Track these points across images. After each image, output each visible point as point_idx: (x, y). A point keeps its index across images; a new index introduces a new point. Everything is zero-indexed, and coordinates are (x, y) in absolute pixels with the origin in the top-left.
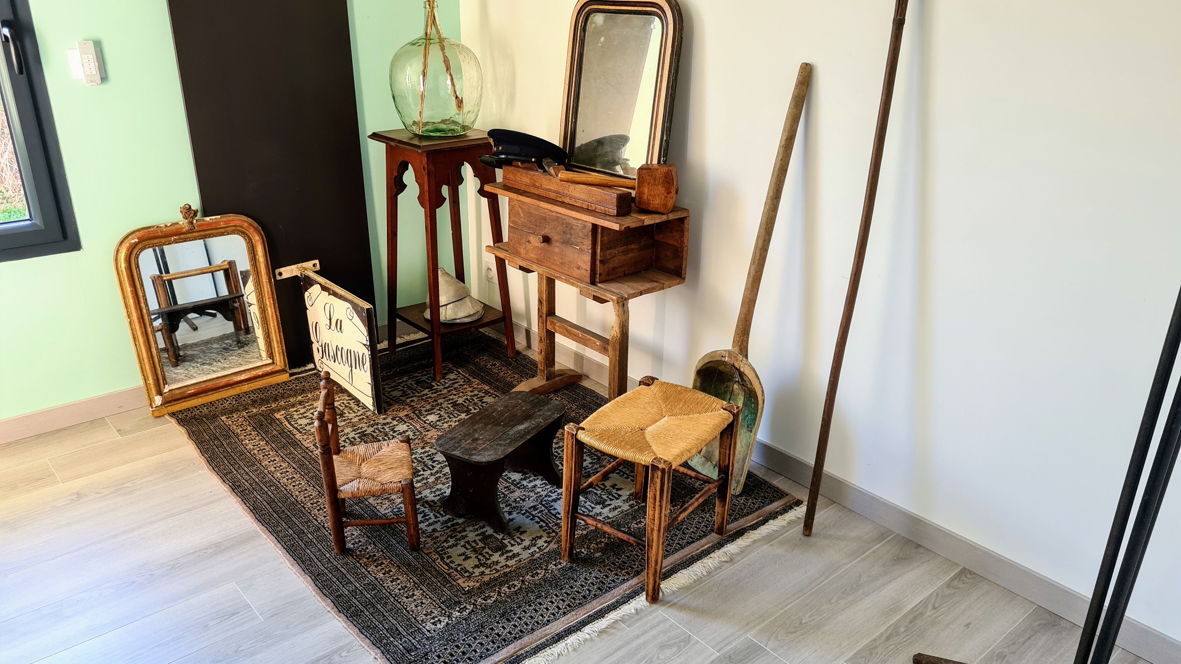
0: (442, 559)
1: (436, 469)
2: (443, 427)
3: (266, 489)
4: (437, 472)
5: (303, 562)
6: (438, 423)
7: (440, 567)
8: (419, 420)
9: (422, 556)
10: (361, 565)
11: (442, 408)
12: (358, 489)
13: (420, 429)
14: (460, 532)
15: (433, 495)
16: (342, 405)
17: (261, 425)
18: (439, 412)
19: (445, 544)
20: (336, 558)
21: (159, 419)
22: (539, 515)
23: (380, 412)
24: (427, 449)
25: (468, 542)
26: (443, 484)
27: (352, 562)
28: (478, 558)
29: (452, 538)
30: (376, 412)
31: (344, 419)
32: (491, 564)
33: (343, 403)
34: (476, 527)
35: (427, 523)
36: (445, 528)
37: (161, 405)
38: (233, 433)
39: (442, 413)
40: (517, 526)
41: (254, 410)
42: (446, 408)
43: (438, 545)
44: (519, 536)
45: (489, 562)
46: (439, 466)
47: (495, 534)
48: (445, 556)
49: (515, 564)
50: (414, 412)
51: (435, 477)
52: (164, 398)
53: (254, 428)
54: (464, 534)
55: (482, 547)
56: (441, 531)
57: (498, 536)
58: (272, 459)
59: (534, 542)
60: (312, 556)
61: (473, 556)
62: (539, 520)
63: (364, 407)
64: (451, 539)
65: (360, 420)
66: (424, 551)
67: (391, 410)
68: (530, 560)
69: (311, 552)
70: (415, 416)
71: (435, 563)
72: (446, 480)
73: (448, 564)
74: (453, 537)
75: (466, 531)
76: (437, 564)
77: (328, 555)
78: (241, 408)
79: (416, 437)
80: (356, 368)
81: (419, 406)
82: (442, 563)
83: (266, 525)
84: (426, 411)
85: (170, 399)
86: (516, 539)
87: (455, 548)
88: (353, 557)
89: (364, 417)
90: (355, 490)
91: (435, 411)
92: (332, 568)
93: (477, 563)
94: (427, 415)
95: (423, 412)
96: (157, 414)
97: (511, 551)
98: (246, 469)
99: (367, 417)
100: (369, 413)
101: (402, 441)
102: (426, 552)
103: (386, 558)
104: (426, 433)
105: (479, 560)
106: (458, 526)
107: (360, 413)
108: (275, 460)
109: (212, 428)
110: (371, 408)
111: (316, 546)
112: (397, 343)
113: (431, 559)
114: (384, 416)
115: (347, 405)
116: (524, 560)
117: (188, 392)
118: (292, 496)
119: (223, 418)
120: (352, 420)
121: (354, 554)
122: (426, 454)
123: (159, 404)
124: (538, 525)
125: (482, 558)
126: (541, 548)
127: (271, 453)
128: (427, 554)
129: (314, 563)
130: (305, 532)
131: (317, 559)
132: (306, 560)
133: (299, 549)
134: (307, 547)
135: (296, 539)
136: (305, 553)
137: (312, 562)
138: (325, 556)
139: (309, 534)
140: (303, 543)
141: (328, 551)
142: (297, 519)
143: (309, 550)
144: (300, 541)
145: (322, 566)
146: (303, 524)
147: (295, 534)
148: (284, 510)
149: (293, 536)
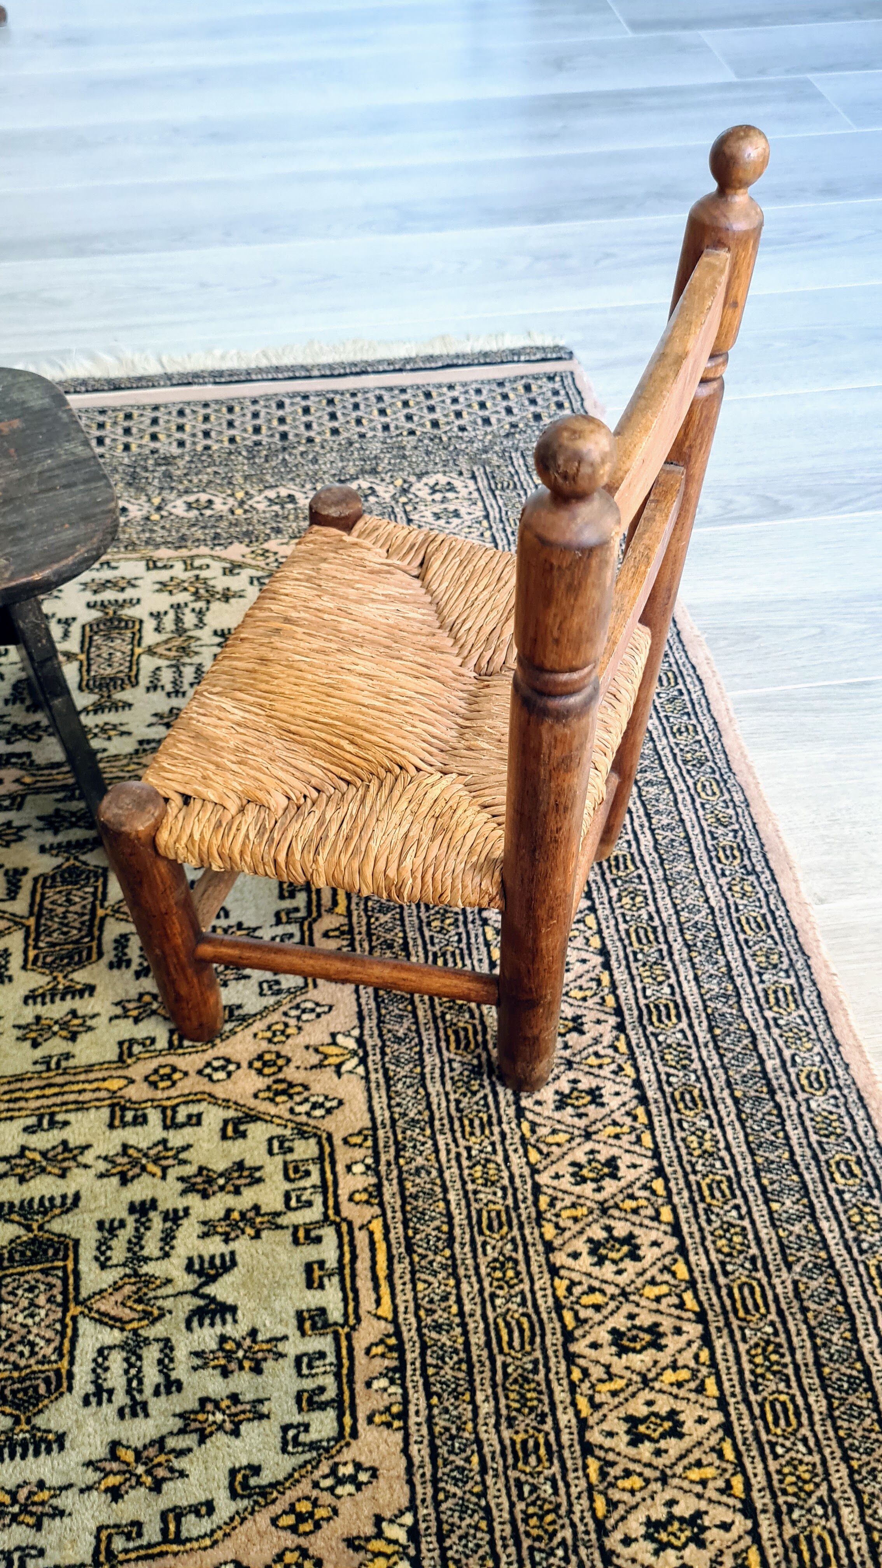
60: (704, 865)
69: (703, 888)
77: (646, 840)
111: (677, 913)
129: (704, 823)
130: (705, 1024)
131: (687, 838)
132: (728, 852)
133: (746, 927)
134: (714, 920)
135: (752, 995)
136: (730, 889)
137: (711, 832)
138: (656, 841)
139: (691, 1006)
140: (724, 955)
141: (639, 864)
142: (728, 1148)
143: (707, 900)
144: (734, 973)
145: (680, 800)
146: (706, 1094)
147: (750, 1029)
148: (784, 1274)
149: (762, 1022)
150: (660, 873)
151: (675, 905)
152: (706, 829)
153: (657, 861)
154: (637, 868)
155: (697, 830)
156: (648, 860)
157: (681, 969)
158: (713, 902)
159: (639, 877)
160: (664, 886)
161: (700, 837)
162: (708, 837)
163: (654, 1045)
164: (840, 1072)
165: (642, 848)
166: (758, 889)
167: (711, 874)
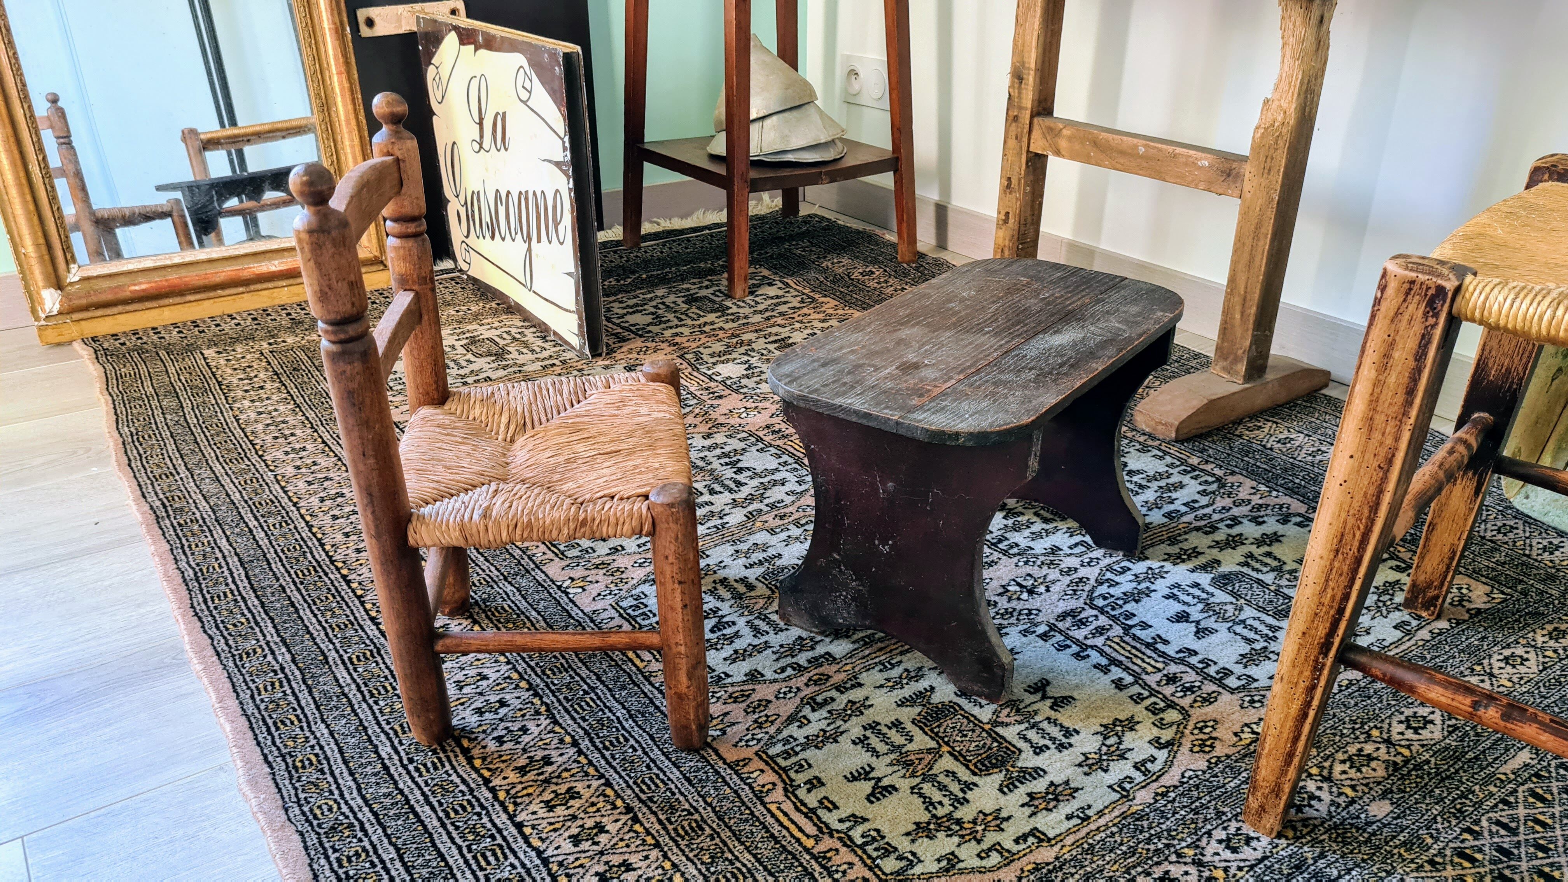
0: (790, 789)
1: (745, 491)
2: (758, 391)
3: (253, 523)
4: (751, 499)
5: (293, 771)
6: (744, 381)
7: (786, 823)
8: (695, 374)
9: (717, 772)
10: (496, 798)
11: (753, 350)
12: (485, 515)
13: (698, 393)
14: (841, 688)
15: (742, 561)
16: (505, 336)
17: (294, 369)
18: (746, 358)
19: (793, 730)
20: (411, 761)
21: (58, 350)
22: (1099, 641)
23: (596, 353)
24: (719, 438)
25: (873, 726)
26: (772, 532)
27: (464, 781)
28: (921, 795)
29: (816, 706)
30: (587, 351)
31: (504, 363)
32: (974, 822)
33: (508, 333)
34: (895, 673)
35: (728, 651)
36: (789, 671)
37: (60, 313)
38: (219, 383)
39: (753, 361)
40: (1034, 679)
41: (290, 340)
42: (765, 352)
43: (772, 730)
44: (1052, 714)
45: (965, 813)
46: (755, 482)
47: (962, 701)
48: (800, 778)
49: (1069, 832)
50: (681, 357)
51: (745, 511)
52: (67, 297)
53: (277, 374)
54: (856, 695)
55: (929, 751)
56: (775, 681)
57: (976, 711)
58: (297, 446)
59: (1112, 740)
60: (332, 751)
61: (905, 785)
62: (1104, 661)
63: (559, 341)
64: (813, 710)
65: (544, 368)
66: (722, 751)
67: (624, 349)
68: (1124, 816)
69: (331, 733)
70: (685, 365)
71: (763, 804)
72: (778, 522)
73: (813, 811)
74: (821, 705)
75: (860, 685)
76: (773, 807)
77: (385, 750)
78: (262, 333)
79: (688, 410)
80: (539, 241)
81: (694, 345)
82: (788, 807)
83: (213, 631)
84: (712, 355)
85: (84, 301)
86: (1045, 725)
87: (830, 747)
88: (470, 760)
89: (555, 361)
90: (476, 517)
91: (734, 355)
92: (388, 801)
93: (925, 817)
94: (714, 364)
95: (706, 358)
96: (52, 335)
97: (1038, 772)
98: (218, 468)
99: (564, 362)
100: (568, 355)
101: (655, 378)
102: (731, 756)
103: (587, 774)
104: (716, 402)
105: (929, 804)
106: (835, 668)
107: (546, 354)
108: (304, 449)
109: (171, 370)
110: (575, 341)
111: (354, 710)
112: (643, 232)
113: (751, 788)
114: (607, 362)
115: (518, 336)
116: (1100, 814)
117: (133, 288)
118: (322, 545)
119: (210, 353)
120: (525, 368)
121: (476, 752)
122: (718, 452)
123: (55, 313)
124: (1106, 679)
125: (937, 796)
126: (1149, 765)
127: (298, 432)
128: (733, 766)
129: (330, 779)
130: (330, 659)
131: (346, 762)
132: (307, 763)
133: (294, 718)
134: (322, 716)
135: (293, 683)
136: (307, 738)
137: (323, 773)
138: (376, 752)
139: (341, 666)
140: (313, 698)
141: (391, 732)
142: (315, 616)
143: (328, 726)
144: (306, 692)
145: (355, 792)
146: (329, 631)
147: (296, 665)
148: (284, 584)
149: (287, 670)
150: (370, 732)
151: (356, 715)
152: (328, 776)
153: (373, 738)
154: (392, 728)
155: (337, 773)
156: (383, 737)
157: (349, 681)
158: (323, 726)
159: (388, 723)
160: (366, 724)
161: (334, 768)
162: (326, 770)
163: (368, 642)
164: (231, 664)
165: (388, 744)
166: (281, 745)
167: (323, 743)
